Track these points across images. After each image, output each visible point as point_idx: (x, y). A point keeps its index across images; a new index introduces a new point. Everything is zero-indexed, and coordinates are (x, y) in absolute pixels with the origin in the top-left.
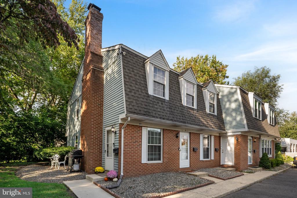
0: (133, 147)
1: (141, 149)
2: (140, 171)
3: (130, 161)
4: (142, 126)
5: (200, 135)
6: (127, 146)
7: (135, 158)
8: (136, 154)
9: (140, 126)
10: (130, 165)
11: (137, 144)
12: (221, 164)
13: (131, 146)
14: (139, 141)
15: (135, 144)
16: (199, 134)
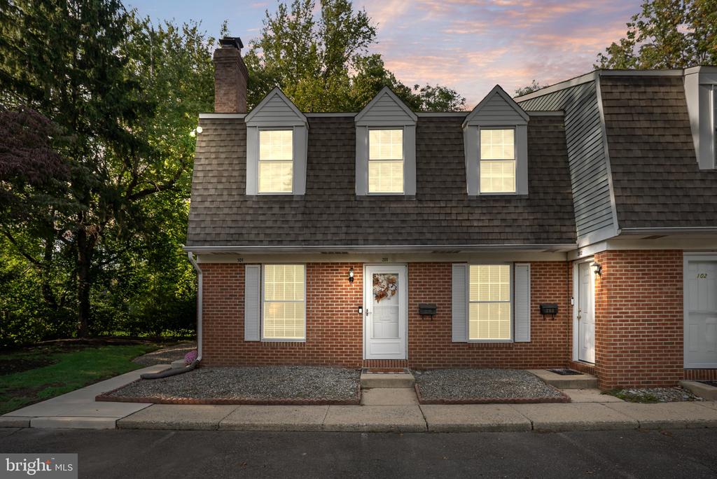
0: (224, 308)
1: (244, 311)
2: (243, 357)
3: (219, 336)
4: (245, 264)
5: (451, 266)
6: (213, 305)
7: (231, 330)
8: (233, 320)
9: (240, 264)
10: (218, 342)
11: (234, 302)
12: (575, 358)
13: (220, 305)
14: (240, 296)
15: (230, 302)
16: (450, 264)
